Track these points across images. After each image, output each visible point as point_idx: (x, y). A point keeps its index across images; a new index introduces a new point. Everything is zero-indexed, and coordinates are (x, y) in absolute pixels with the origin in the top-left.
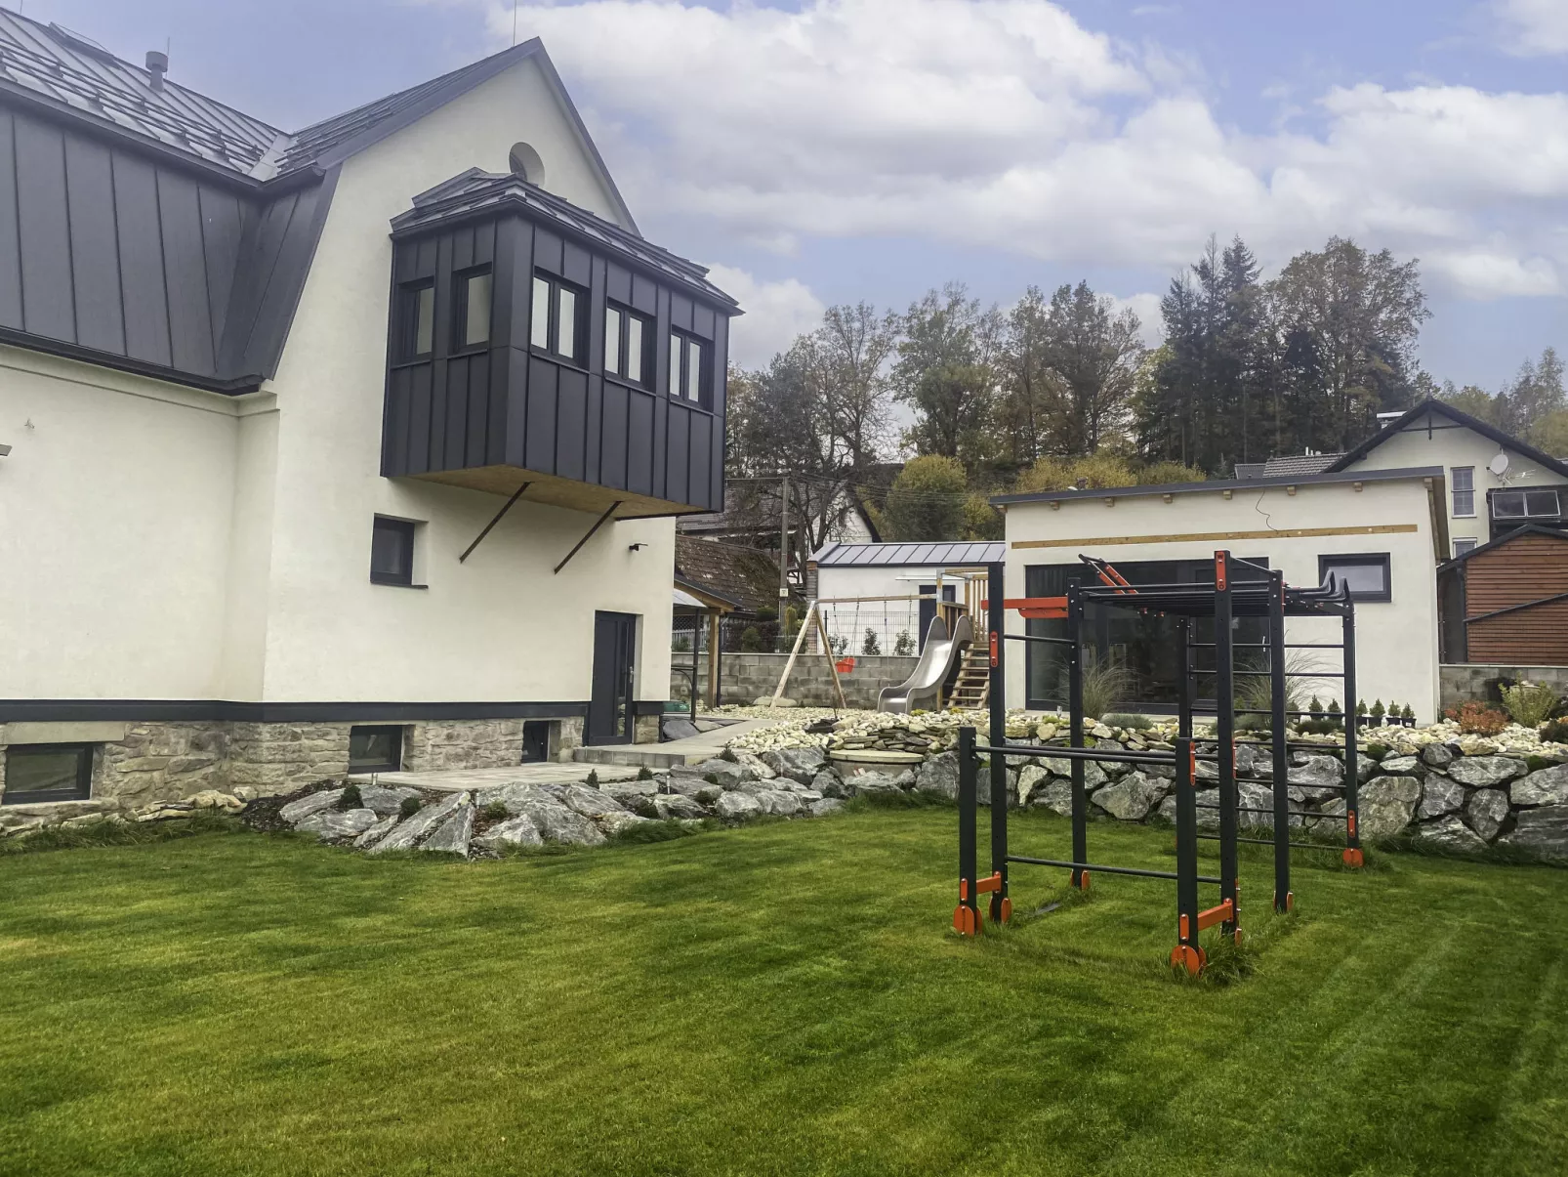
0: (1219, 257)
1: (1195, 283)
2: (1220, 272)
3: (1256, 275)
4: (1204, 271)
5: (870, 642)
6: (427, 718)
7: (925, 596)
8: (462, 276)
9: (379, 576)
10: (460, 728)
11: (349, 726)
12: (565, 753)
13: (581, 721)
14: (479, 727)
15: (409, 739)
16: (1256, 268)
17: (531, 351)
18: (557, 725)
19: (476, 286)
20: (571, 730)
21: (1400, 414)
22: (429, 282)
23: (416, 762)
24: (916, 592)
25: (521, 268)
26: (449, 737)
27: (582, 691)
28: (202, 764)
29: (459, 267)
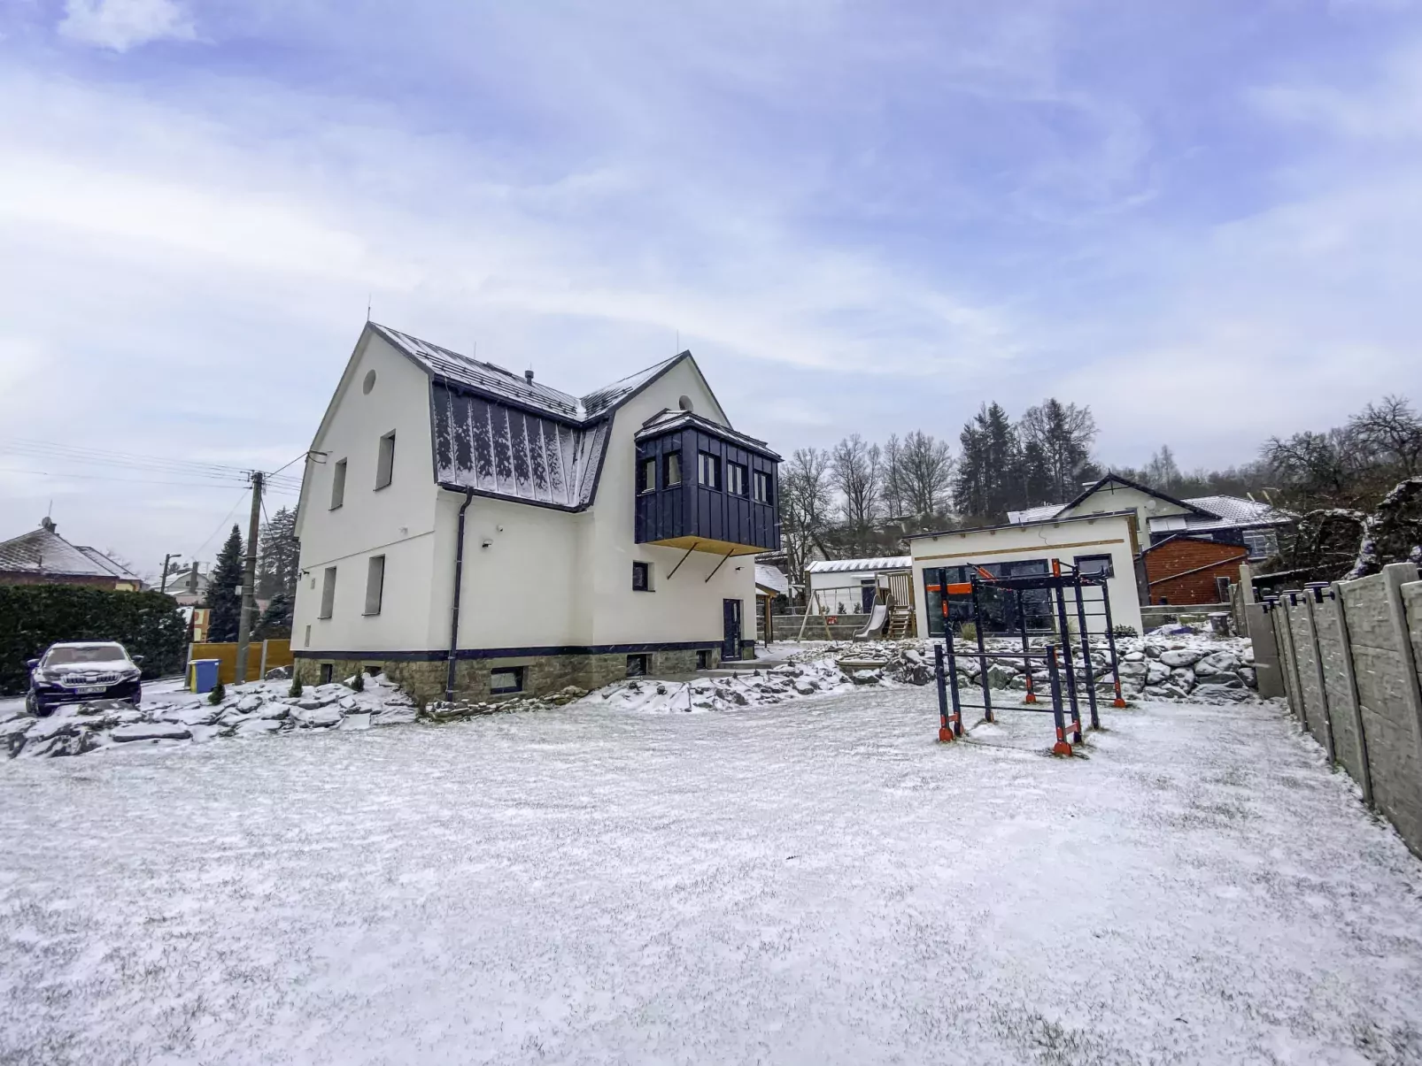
0: (987, 413)
1: (977, 427)
2: (988, 419)
3: (1006, 419)
4: (981, 420)
5: (841, 609)
6: (656, 650)
7: (865, 586)
8: (666, 457)
9: (636, 588)
10: (671, 654)
11: (626, 655)
12: (714, 665)
13: (720, 649)
14: (678, 654)
15: (650, 660)
16: (1005, 415)
17: (699, 486)
18: (710, 652)
19: (672, 461)
20: (716, 654)
21: (1096, 483)
22: (654, 458)
23: (653, 671)
24: (860, 584)
25: (693, 452)
26: (666, 659)
27: (717, 635)
28: (566, 674)
29: (665, 452)
